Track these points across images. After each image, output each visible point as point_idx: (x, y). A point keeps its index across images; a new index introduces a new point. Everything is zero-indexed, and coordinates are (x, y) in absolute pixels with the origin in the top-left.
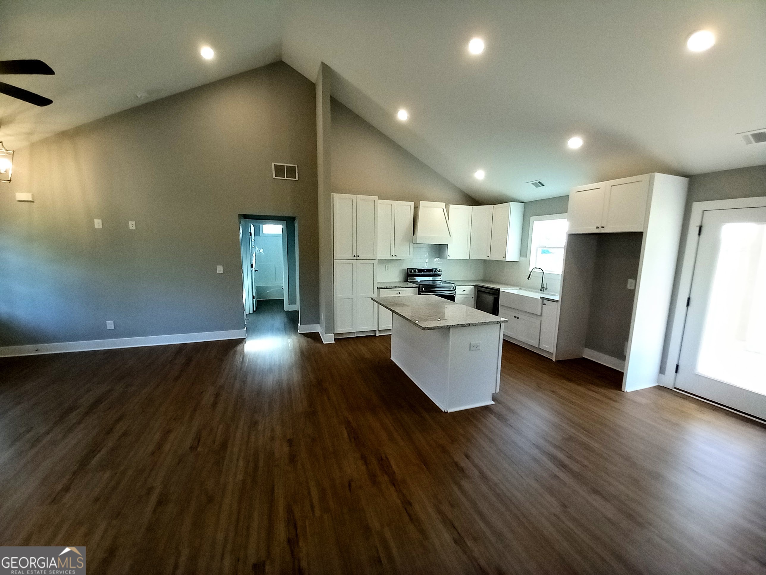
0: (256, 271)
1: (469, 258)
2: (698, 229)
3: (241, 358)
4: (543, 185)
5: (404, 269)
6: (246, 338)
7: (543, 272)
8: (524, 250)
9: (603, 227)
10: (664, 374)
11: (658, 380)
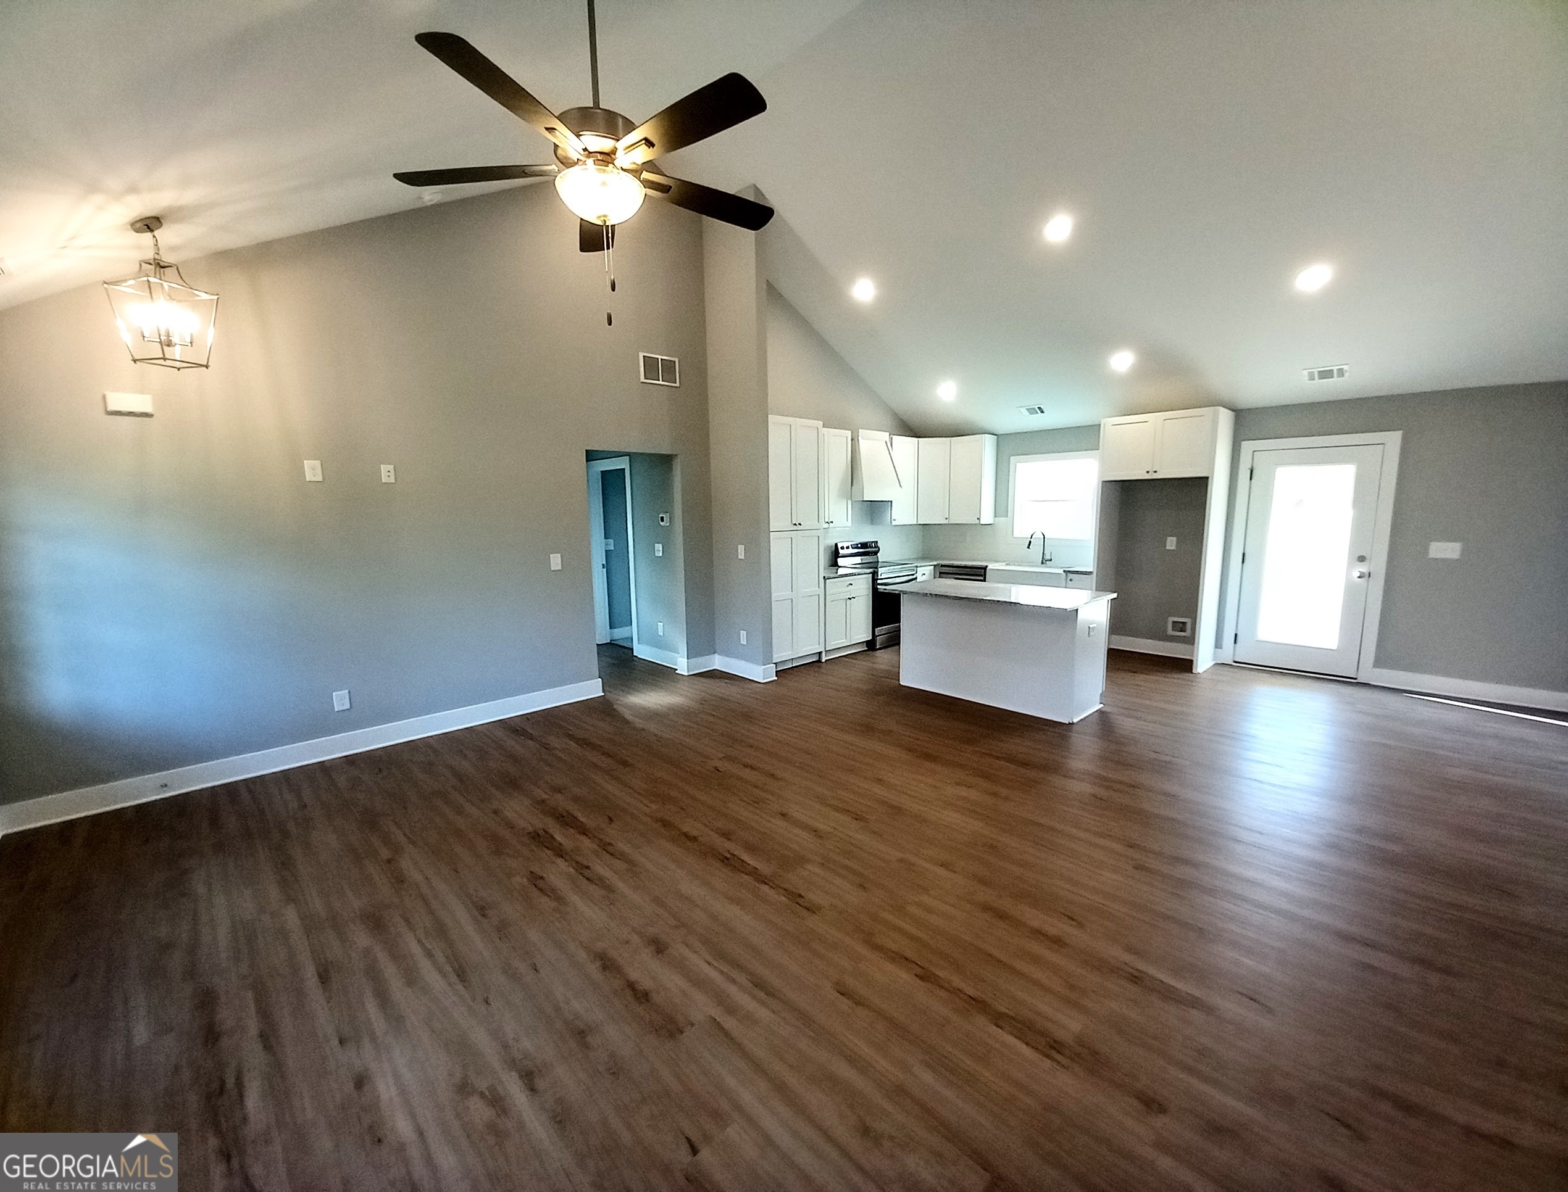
1: (915, 523)
2: (1249, 471)
4: (1042, 412)
5: (828, 546)
7: (1044, 538)
8: (1002, 507)
9: (1155, 472)
10: (1221, 648)
11: (1215, 656)
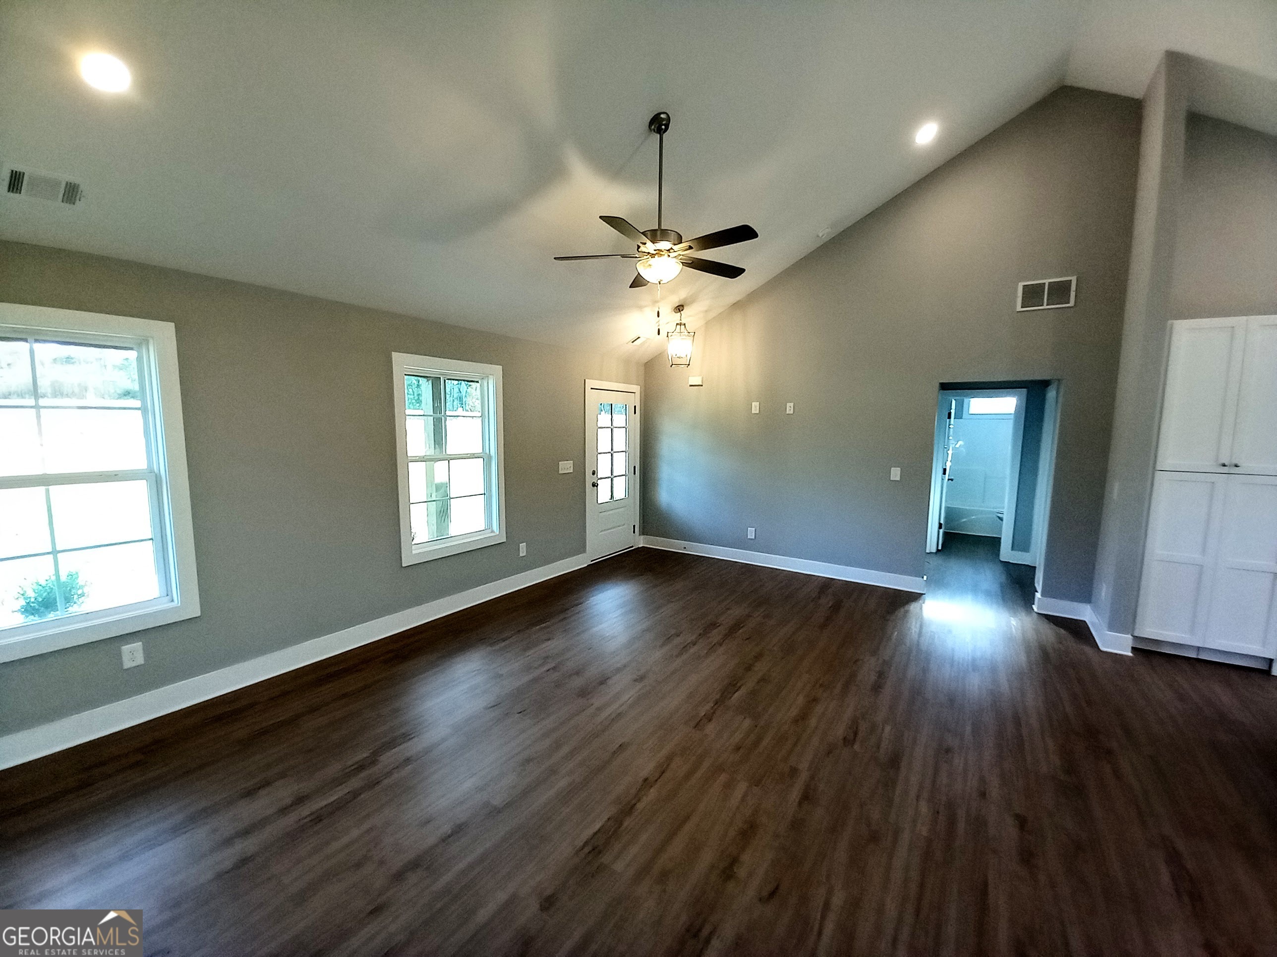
0: (950, 481)
3: (918, 626)
6: (924, 594)
